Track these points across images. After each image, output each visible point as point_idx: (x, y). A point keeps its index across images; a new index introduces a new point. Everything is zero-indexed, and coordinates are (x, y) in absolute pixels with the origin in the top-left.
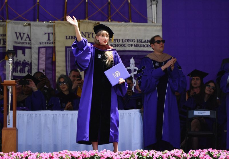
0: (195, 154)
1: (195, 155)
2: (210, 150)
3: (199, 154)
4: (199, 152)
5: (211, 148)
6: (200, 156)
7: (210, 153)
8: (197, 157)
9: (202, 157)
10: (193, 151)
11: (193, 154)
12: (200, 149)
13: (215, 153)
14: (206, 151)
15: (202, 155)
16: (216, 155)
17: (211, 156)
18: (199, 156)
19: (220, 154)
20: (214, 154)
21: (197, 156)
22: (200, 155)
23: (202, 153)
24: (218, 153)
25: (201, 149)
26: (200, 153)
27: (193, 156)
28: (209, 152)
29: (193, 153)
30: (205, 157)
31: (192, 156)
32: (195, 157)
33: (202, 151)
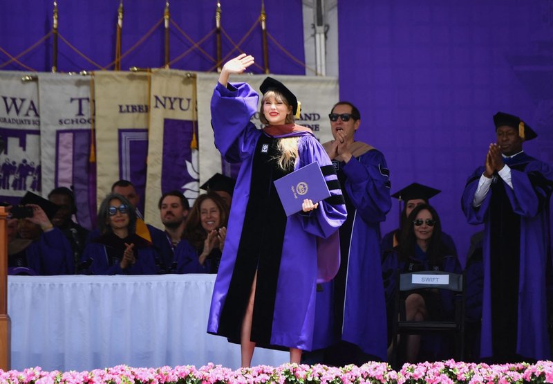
0: (416, 372)
1: (416, 376)
2: (451, 363)
3: (426, 373)
4: (425, 368)
5: (453, 360)
6: (427, 377)
7: (451, 370)
8: (419, 379)
9: (431, 378)
10: (410, 367)
11: (411, 374)
12: (427, 362)
13: (461, 371)
14: (440, 366)
15: (431, 375)
16: (463, 375)
17: (453, 376)
18: (424, 377)
19: (472, 371)
20: (459, 373)
21: (420, 377)
22: (426, 375)
23: (432, 370)
24: (467, 370)
25: (430, 362)
26: (427, 370)
27: (411, 377)
28: (447, 368)
29: (412, 370)
30: (439, 378)
31: (408, 377)
32: (417, 379)
33: (431, 365)
